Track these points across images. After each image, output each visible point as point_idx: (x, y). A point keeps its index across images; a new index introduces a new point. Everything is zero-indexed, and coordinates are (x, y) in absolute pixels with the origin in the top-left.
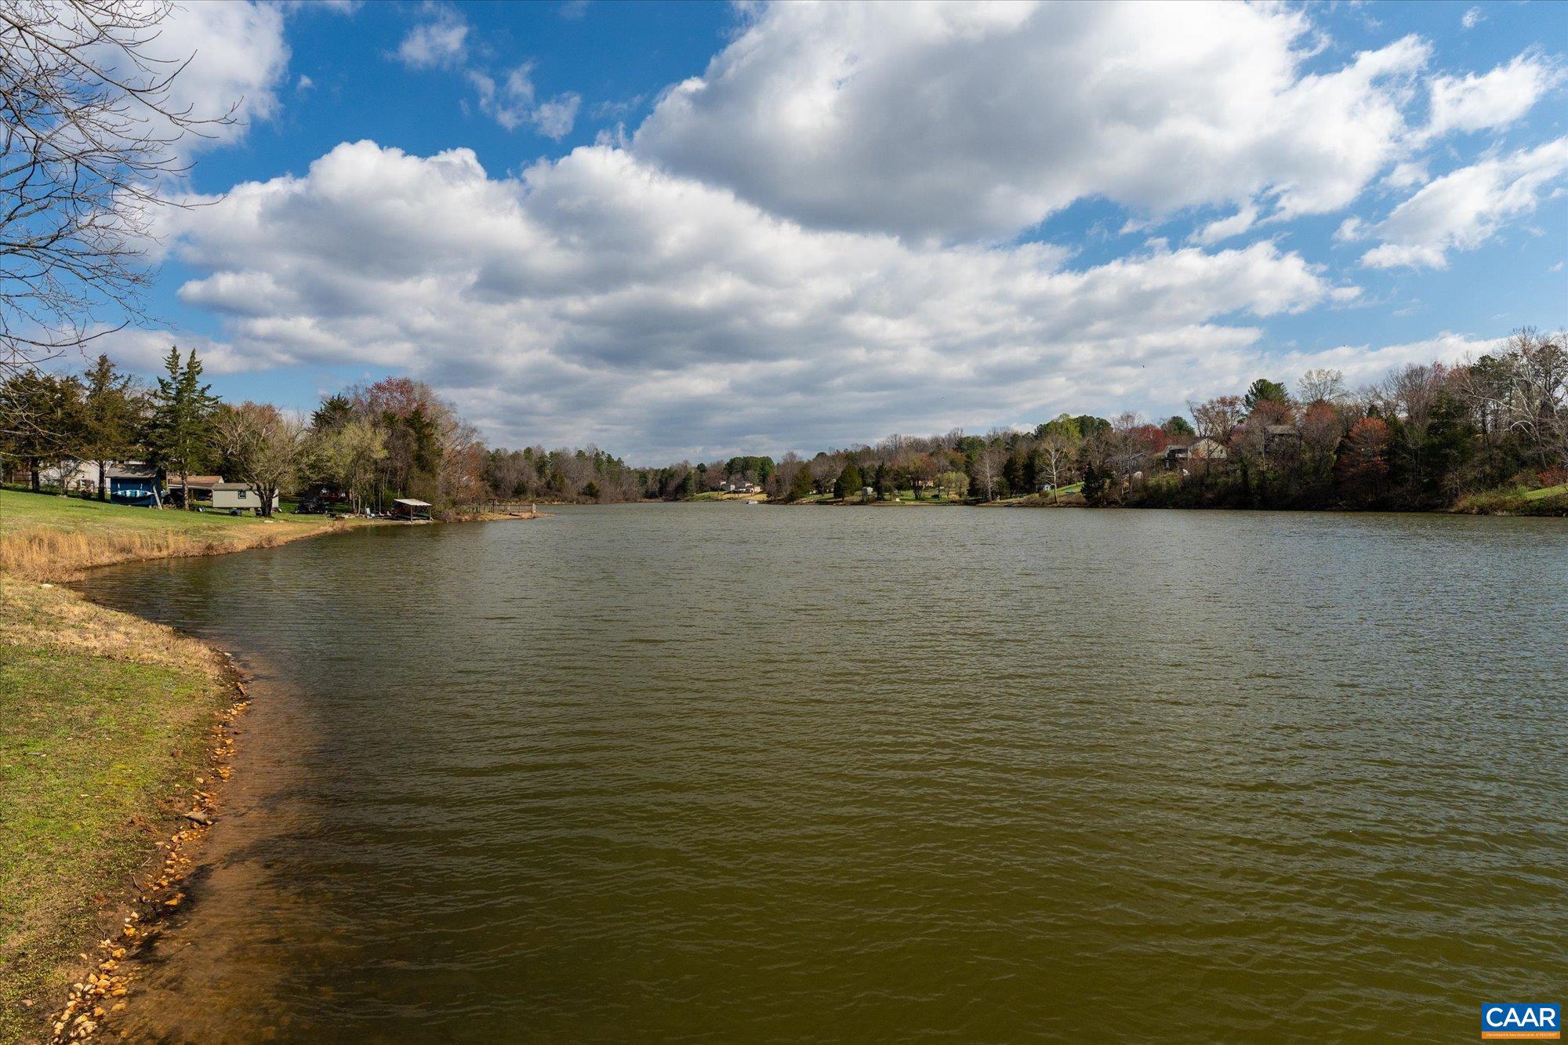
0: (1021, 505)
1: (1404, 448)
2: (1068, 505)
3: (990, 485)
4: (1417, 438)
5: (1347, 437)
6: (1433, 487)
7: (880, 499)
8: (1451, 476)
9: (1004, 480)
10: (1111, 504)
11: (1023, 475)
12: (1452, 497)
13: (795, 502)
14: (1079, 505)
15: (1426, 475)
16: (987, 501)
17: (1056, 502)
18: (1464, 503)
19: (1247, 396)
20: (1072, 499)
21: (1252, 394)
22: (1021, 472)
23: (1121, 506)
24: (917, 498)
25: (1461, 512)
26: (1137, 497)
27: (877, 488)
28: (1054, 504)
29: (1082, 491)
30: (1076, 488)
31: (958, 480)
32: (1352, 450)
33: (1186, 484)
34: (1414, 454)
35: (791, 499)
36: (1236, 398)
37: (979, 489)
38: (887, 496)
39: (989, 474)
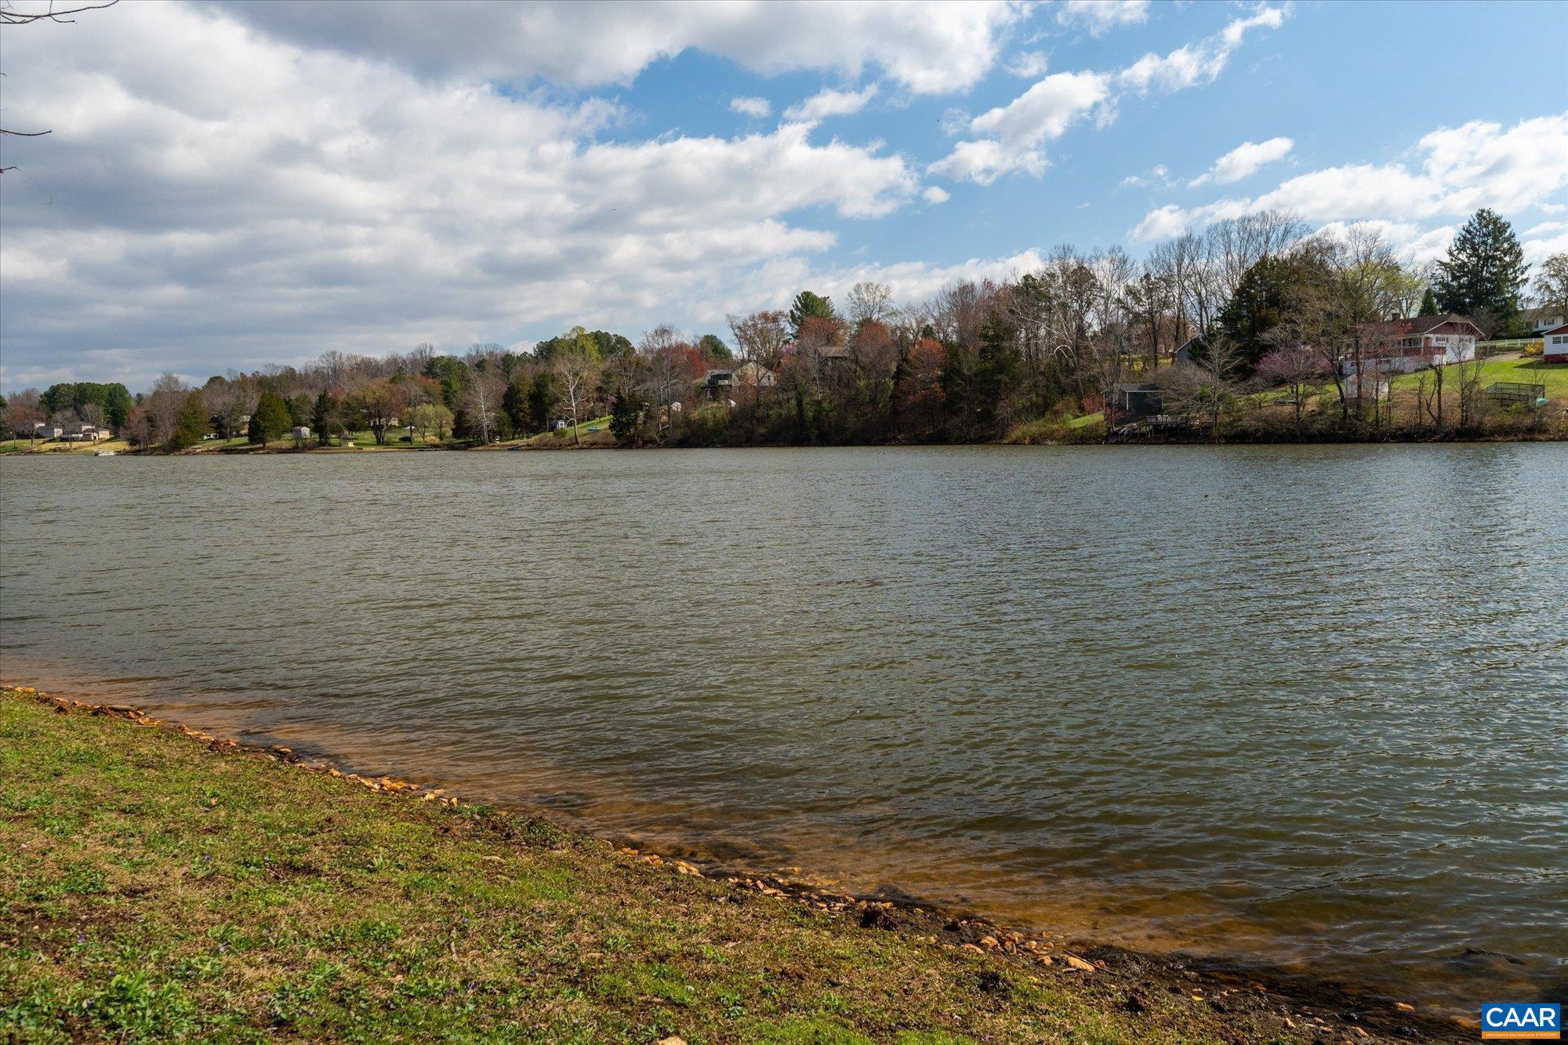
0: (530, 448)
1: (959, 373)
2: (593, 446)
3: (486, 422)
4: (971, 364)
5: (905, 360)
6: (987, 417)
7: (323, 444)
8: (1002, 404)
9: (504, 414)
10: (648, 444)
11: (530, 407)
12: (1005, 427)
13: (183, 451)
14: (606, 446)
15: (981, 403)
16: (483, 444)
17: (577, 443)
18: (1017, 433)
19: (792, 312)
20: (597, 438)
21: (797, 309)
22: (526, 405)
23: (659, 446)
24: (379, 442)
25: (1014, 443)
26: (678, 434)
27: (319, 428)
28: (574, 445)
29: (612, 427)
30: (603, 425)
31: (437, 415)
32: (909, 375)
33: (734, 418)
34: (969, 380)
35: (175, 446)
36: (781, 313)
37: (470, 428)
38: (333, 439)
39: (484, 410)
